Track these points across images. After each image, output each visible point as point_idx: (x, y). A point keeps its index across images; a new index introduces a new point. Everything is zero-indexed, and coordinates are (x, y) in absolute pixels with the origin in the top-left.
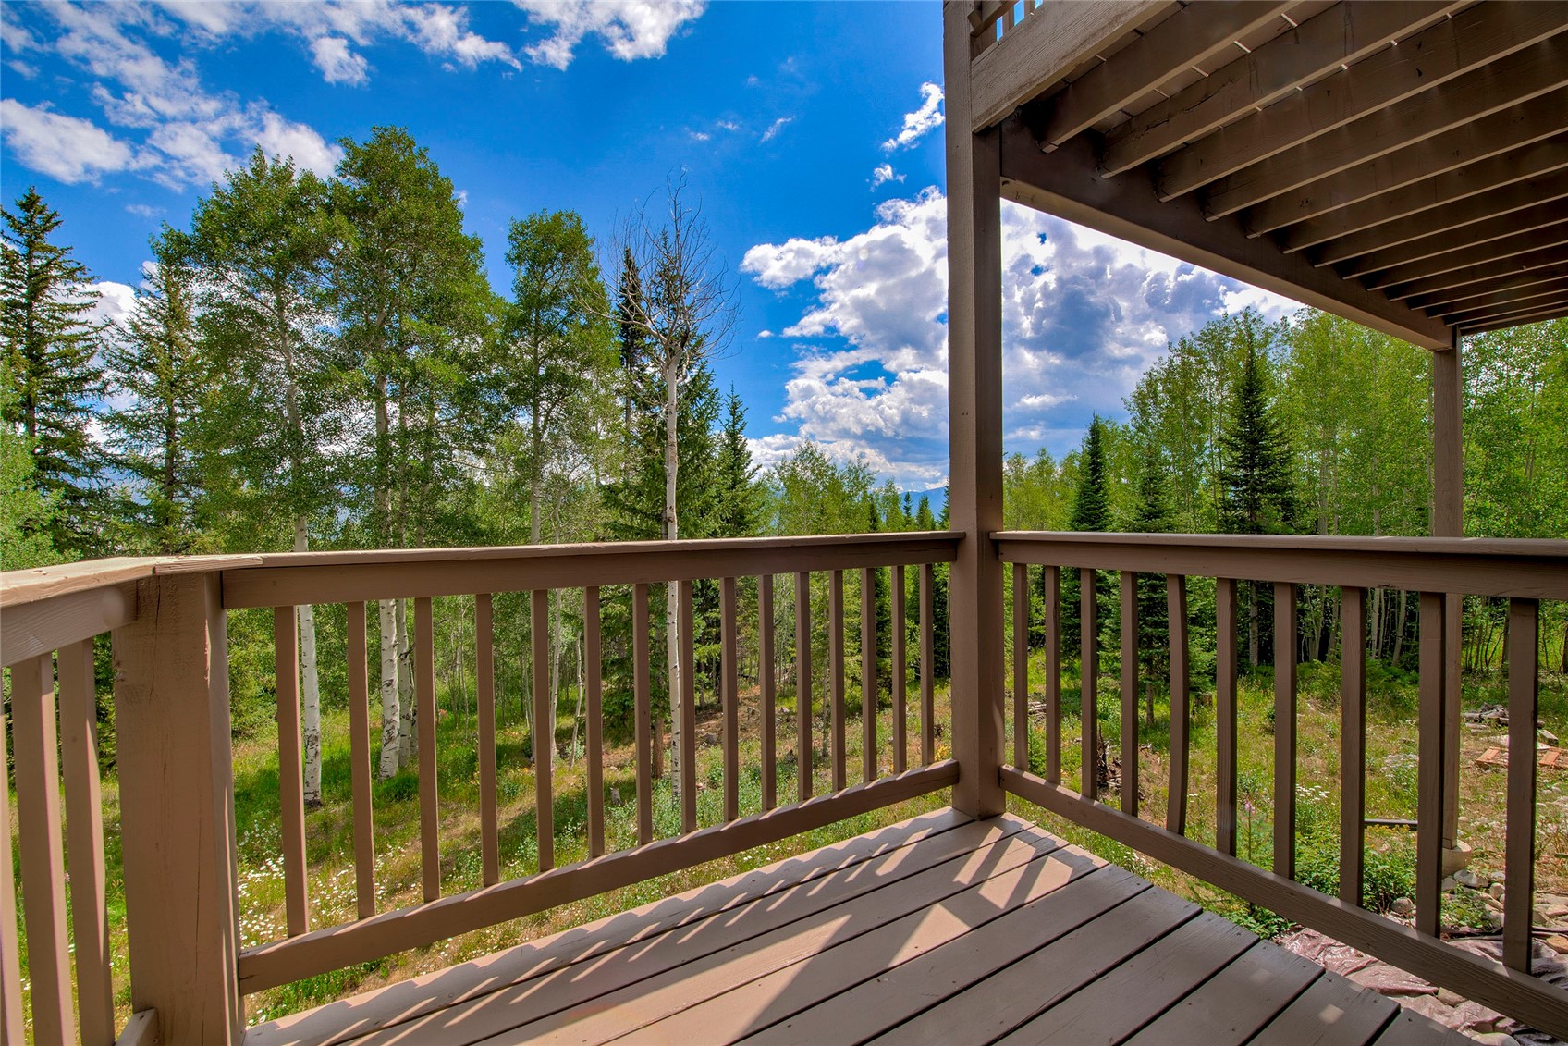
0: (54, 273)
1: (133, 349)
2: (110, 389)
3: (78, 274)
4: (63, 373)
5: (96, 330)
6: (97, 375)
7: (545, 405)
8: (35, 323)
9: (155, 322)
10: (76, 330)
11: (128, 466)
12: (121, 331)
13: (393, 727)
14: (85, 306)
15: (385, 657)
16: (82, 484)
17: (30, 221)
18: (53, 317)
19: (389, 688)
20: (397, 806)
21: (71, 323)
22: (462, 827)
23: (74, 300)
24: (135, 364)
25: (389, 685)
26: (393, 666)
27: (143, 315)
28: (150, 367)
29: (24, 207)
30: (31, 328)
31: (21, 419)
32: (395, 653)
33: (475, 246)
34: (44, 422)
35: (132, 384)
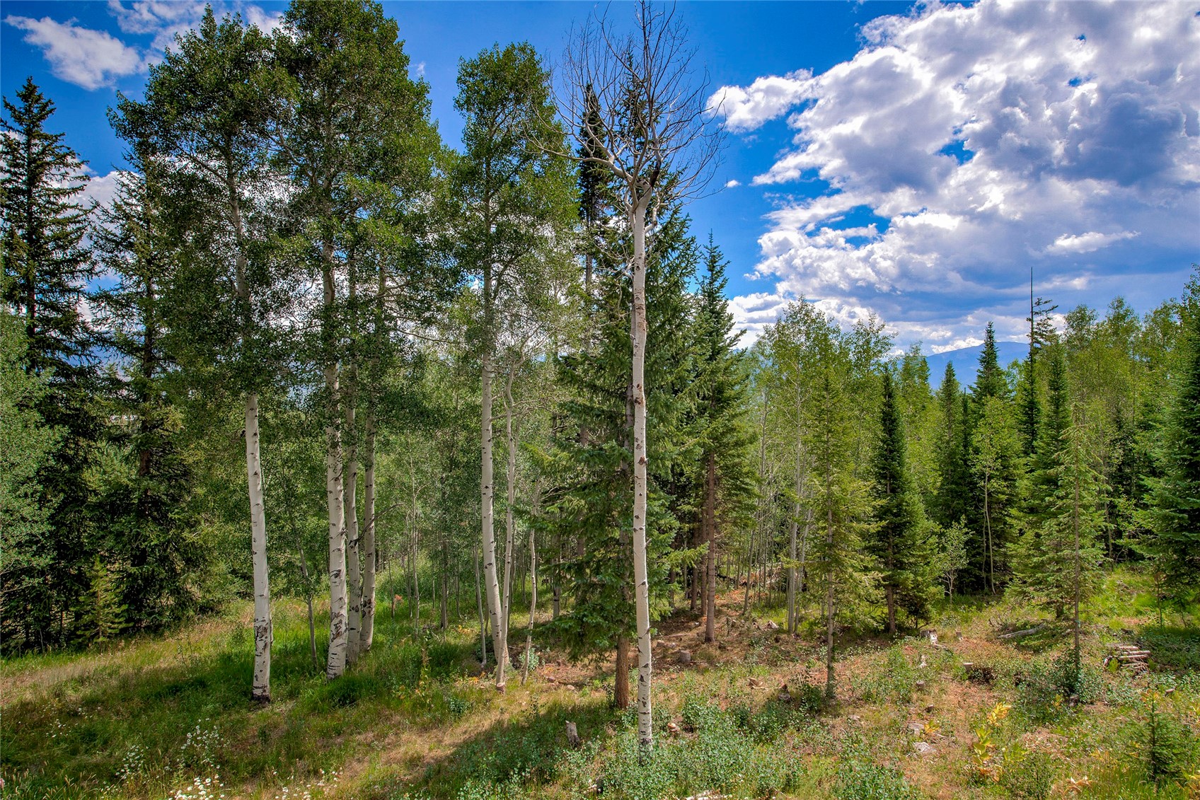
0: (49, 159)
1: (115, 229)
2: (97, 269)
3: (69, 160)
4: (58, 255)
5: (86, 212)
6: (85, 256)
7: (497, 267)
8: (35, 208)
9: (134, 201)
10: (69, 213)
11: (113, 344)
12: (105, 212)
13: (341, 622)
14: (75, 190)
15: (333, 546)
16: (74, 362)
17: (28, 111)
18: (49, 202)
19: (337, 580)
20: (340, 712)
21: (64, 207)
22: (402, 749)
23: (66, 185)
24: (118, 244)
25: (337, 575)
26: (341, 556)
27: (125, 195)
28: (130, 246)
29: (25, 98)
30: (30, 214)
31: (22, 300)
32: (343, 542)
33: (421, 92)
34: (42, 302)
35: (114, 263)
